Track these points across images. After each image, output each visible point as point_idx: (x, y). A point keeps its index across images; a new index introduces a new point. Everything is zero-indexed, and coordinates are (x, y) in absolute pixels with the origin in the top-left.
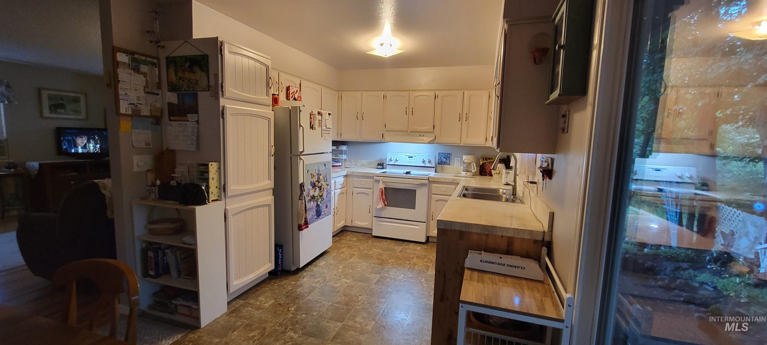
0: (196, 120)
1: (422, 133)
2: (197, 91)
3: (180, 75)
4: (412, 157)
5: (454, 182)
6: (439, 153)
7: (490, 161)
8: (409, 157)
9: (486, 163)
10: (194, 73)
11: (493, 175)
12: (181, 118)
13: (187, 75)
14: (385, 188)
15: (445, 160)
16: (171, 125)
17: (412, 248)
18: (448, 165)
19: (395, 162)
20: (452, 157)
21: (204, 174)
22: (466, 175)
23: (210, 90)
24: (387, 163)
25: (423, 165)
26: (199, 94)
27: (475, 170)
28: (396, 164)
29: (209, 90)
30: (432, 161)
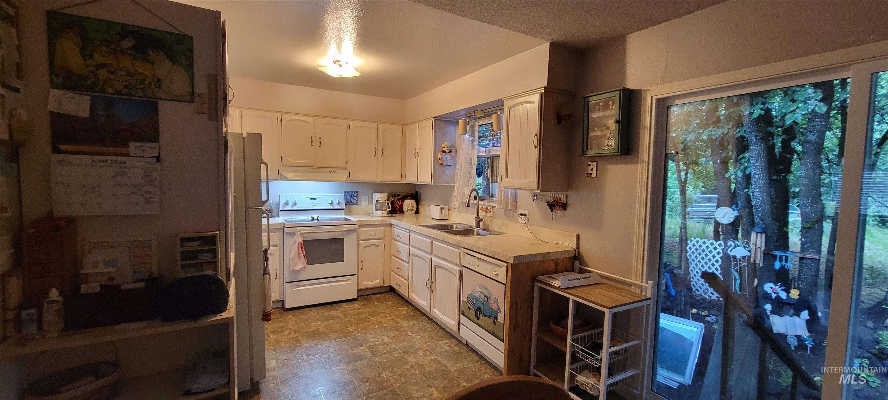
0: (157, 155)
1: (332, 169)
2: (158, 99)
3: (98, 58)
4: (316, 199)
5: (383, 223)
6: (344, 192)
7: (398, 198)
8: (311, 199)
9: (395, 200)
10: (152, 63)
11: (406, 213)
12: (99, 149)
13: (126, 62)
14: (303, 241)
15: (351, 199)
16: (62, 162)
17: (349, 308)
18: (355, 205)
19: (292, 206)
20: (359, 196)
21: (199, 255)
22: (383, 215)
23: (196, 101)
24: (281, 209)
25: (331, 208)
26: (164, 107)
27: (390, 209)
28: (295, 208)
29: (192, 101)
30: (341, 202)
